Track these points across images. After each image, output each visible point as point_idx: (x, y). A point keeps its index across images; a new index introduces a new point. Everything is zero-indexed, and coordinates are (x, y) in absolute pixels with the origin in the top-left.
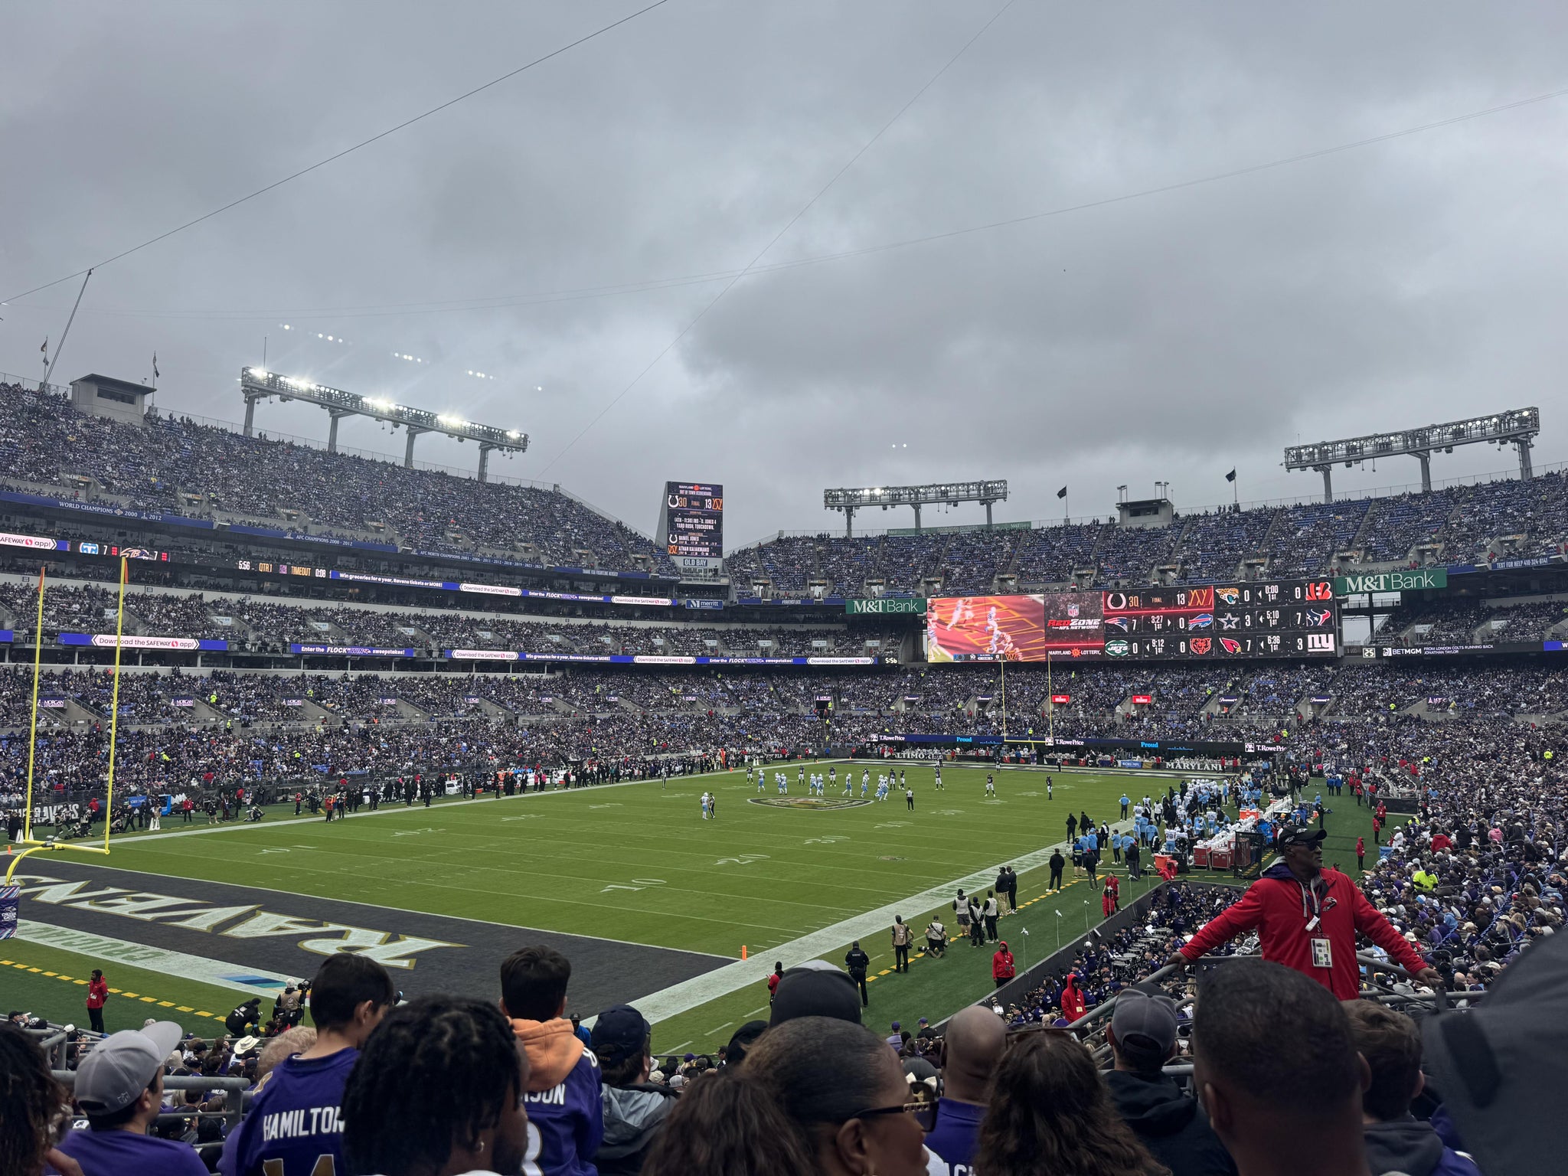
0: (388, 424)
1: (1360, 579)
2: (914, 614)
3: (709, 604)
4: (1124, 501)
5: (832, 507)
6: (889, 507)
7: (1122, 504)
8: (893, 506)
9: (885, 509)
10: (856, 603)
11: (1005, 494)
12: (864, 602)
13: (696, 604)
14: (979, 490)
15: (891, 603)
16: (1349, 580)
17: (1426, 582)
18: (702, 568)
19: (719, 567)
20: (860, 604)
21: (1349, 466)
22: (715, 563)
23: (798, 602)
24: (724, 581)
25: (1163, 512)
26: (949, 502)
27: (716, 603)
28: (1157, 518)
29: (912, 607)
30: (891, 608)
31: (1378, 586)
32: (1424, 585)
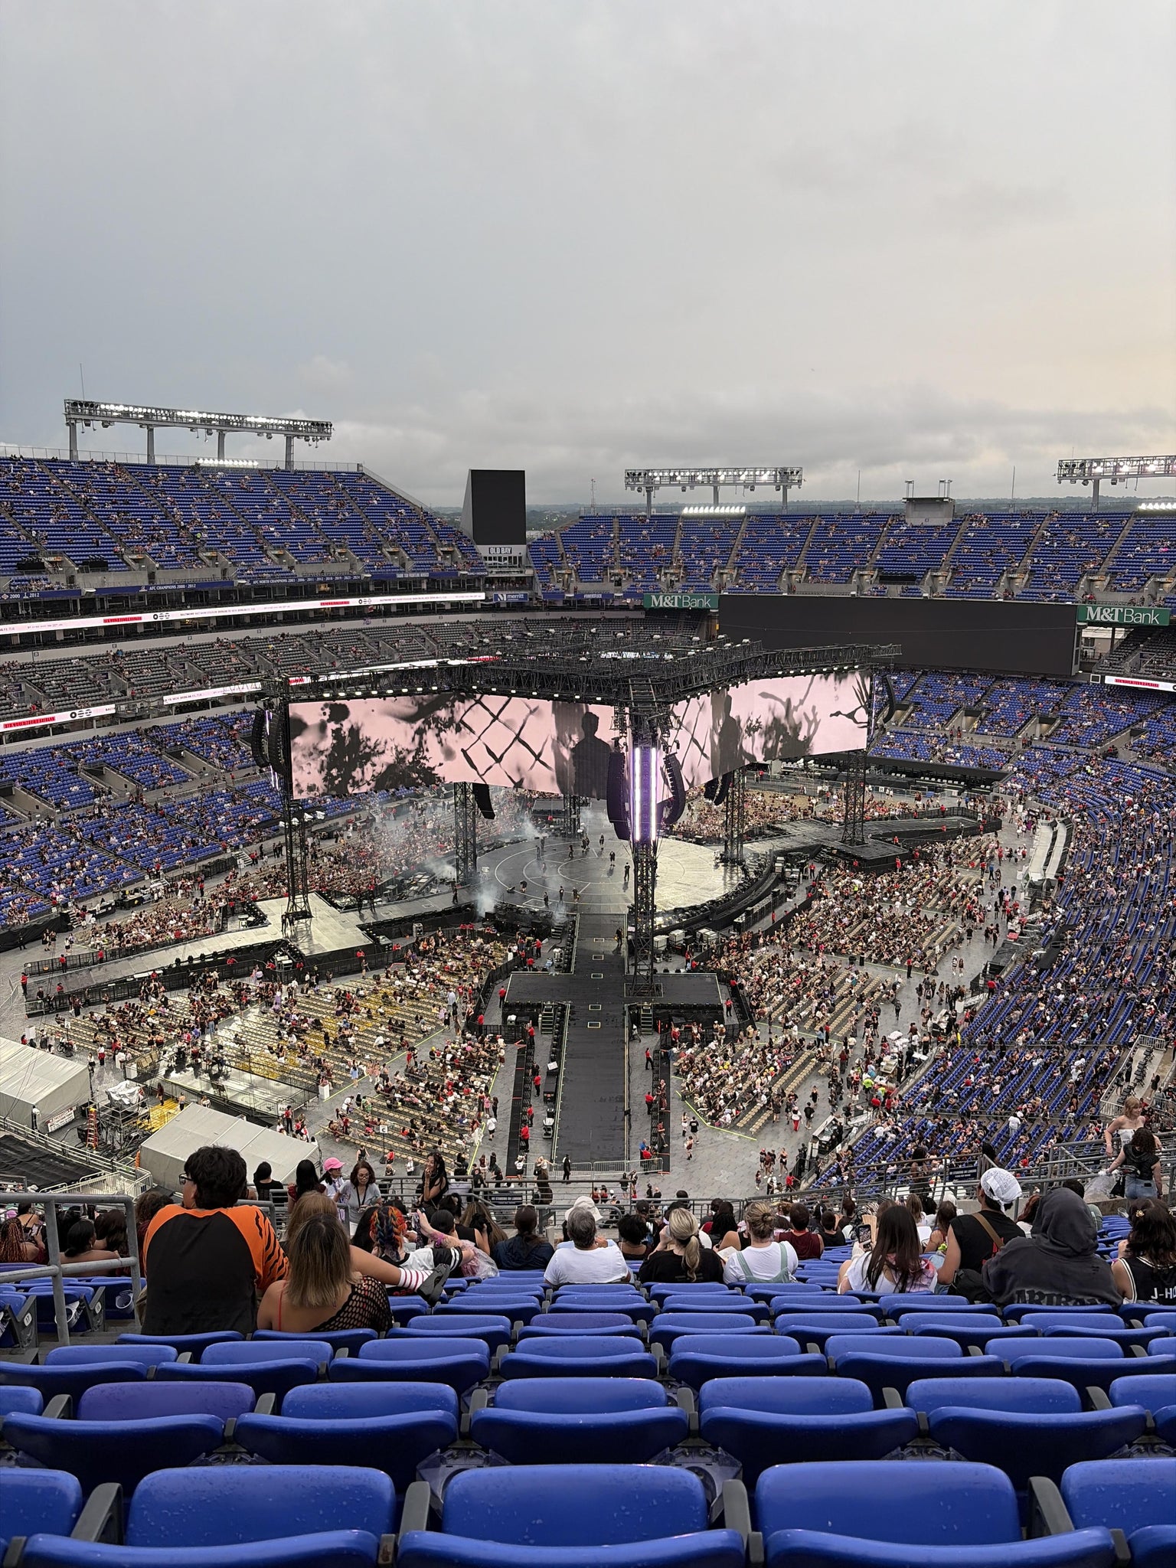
0: (202, 432)
1: (1098, 609)
2: (707, 610)
3: (516, 596)
4: (910, 497)
5: (633, 489)
6: (688, 488)
7: (908, 499)
8: (692, 487)
9: (684, 491)
10: (654, 597)
11: (800, 481)
12: (661, 597)
13: (503, 597)
14: (776, 476)
15: (686, 598)
16: (1091, 608)
17: (1153, 619)
18: (507, 556)
19: (523, 554)
20: (657, 599)
22: (519, 550)
23: (600, 596)
24: (529, 572)
25: (945, 508)
26: (746, 486)
27: (521, 596)
28: (940, 514)
29: (705, 604)
30: (686, 603)
31: (1113, 618)
32: (1150, 622)
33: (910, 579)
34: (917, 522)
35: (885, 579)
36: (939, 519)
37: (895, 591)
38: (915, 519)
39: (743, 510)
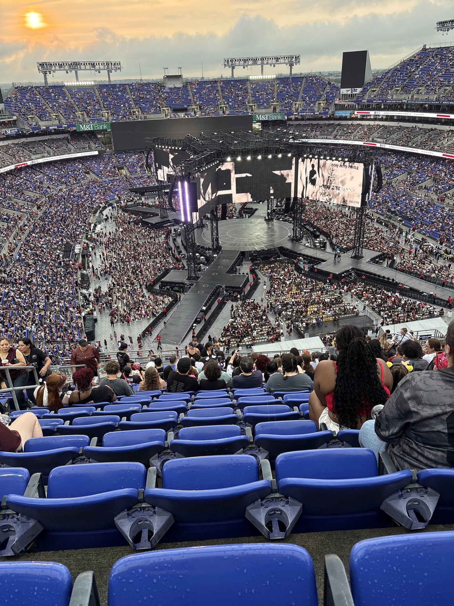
1: (260, 116)
2: (106, 130)
3: (13, 131)
6: (69, 71)
7: (166, 76)
9: (67, 73)
10: (80, 126)
12: (84, 126)
13: (9, 132)
15: (96, 125)
16: (257, 116)
20: (82, 127)
21: (244, 68)
23: (56, 127)
24: (15, 118)
25: (180, 79)
26: (96, 71)
27: (16, 130)
28: (178, 82)
29: (105, 127)
30: (96, 128)
31: (266, 118)
32: (279, 119)
33: (185, 110)
34: (172, 86)
35: (176, 110)
36: (178, 84)
37: (182, 115)
38: (170, 85)
39: (93, 83)
